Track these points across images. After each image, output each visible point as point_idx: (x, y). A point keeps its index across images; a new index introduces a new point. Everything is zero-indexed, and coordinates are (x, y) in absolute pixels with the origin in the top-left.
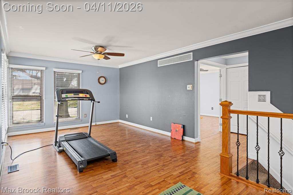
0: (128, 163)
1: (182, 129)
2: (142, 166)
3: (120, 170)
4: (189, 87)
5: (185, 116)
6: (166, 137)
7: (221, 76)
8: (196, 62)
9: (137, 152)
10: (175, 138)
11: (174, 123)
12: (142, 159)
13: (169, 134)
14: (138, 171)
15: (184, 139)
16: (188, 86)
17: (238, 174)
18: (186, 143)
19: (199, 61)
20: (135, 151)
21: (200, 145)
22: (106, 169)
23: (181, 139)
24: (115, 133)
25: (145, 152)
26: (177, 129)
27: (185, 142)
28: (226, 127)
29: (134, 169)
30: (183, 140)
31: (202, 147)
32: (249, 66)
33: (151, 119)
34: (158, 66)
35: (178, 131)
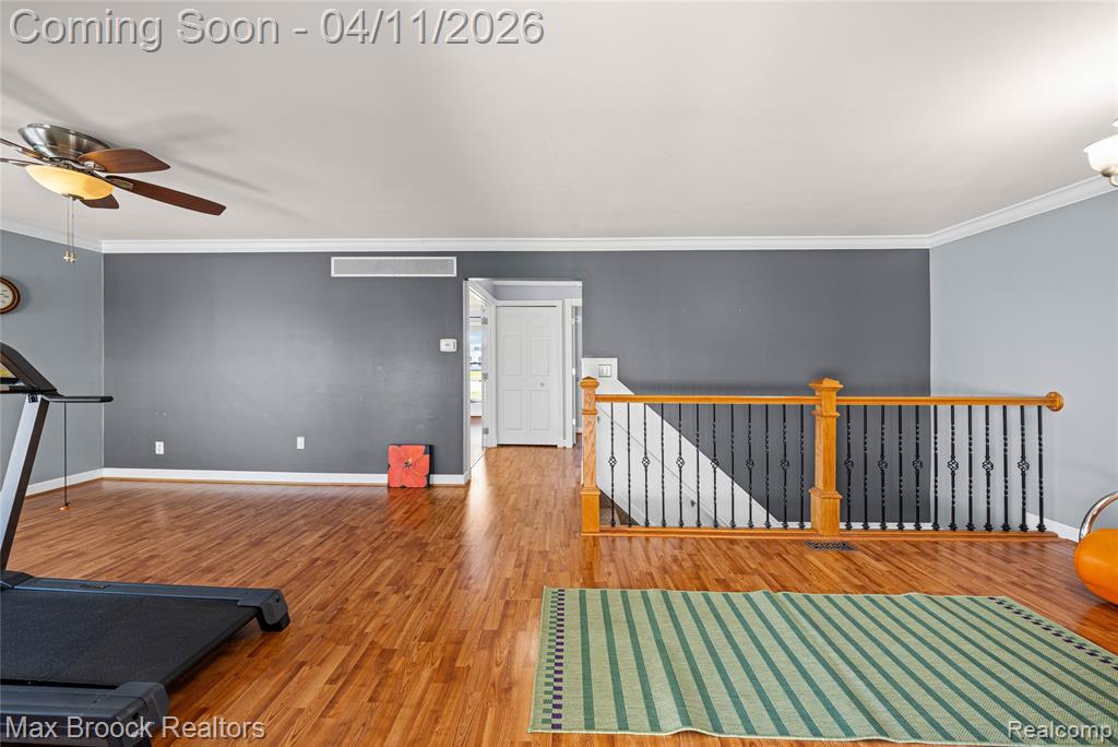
0: (341, 610)
1: (428, 456)
2: (400, 595)
3: (338, 644)
4: (447, 345)
5: (432, 420)
6: (376, 491)
7: (485, 322)
8: (467, 283)
9: (331, 562)
10: (403, 487)
11: (399, 445)
12: (375, 575)
13: (382, 479)
14: (409, 616)
15: (431, 483)
16: (443, 342)
18: (439, 493)
20: (319, 562)
21: (469, 489)
22: (270, 670)
23: (423, 484)
24: (136, 526)
25: (357, 553)
26: (410, 460)
27: (439, 491)
29: (388, 616)
30: (429, 486)
33: (301, 443)
34: (333, 274)
35: (414, 464)
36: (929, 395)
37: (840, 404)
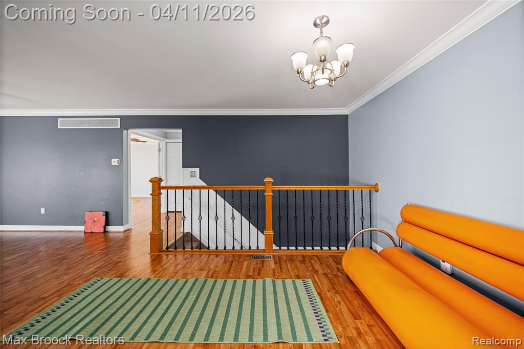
1: (104, 217)
4: (115, 162)
5: (108, 199)
6: (76, 234)
7: (160, 150)
8: (125, 132)
10: (92, 232)
11: (91, 212)
13: (82, 228)
15: (106, 230)
16: (113, 160)
17: (167, 248)
18: (111, 235)
19: (129, 130)
21: (131, 232)
23: (102, 230)
26: (96, 219)
27: (109, 233)
28: (156, 204)
30: (105, 232)
31: (133, 234)
32: (183, 142)
33: (43, 211)
34: (59, 127)
35: (98, 221)
36: (348, 185)
37: (273, 189)
